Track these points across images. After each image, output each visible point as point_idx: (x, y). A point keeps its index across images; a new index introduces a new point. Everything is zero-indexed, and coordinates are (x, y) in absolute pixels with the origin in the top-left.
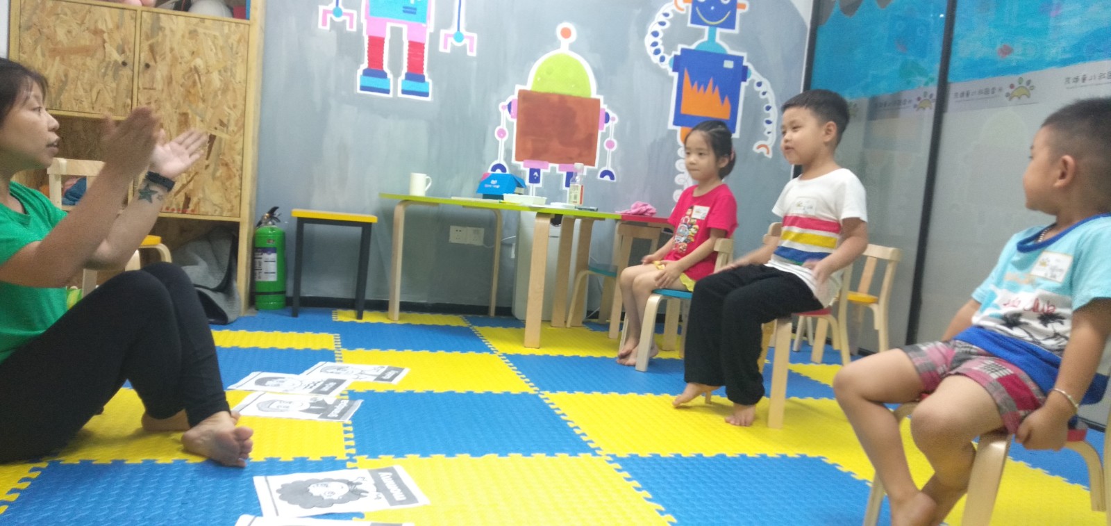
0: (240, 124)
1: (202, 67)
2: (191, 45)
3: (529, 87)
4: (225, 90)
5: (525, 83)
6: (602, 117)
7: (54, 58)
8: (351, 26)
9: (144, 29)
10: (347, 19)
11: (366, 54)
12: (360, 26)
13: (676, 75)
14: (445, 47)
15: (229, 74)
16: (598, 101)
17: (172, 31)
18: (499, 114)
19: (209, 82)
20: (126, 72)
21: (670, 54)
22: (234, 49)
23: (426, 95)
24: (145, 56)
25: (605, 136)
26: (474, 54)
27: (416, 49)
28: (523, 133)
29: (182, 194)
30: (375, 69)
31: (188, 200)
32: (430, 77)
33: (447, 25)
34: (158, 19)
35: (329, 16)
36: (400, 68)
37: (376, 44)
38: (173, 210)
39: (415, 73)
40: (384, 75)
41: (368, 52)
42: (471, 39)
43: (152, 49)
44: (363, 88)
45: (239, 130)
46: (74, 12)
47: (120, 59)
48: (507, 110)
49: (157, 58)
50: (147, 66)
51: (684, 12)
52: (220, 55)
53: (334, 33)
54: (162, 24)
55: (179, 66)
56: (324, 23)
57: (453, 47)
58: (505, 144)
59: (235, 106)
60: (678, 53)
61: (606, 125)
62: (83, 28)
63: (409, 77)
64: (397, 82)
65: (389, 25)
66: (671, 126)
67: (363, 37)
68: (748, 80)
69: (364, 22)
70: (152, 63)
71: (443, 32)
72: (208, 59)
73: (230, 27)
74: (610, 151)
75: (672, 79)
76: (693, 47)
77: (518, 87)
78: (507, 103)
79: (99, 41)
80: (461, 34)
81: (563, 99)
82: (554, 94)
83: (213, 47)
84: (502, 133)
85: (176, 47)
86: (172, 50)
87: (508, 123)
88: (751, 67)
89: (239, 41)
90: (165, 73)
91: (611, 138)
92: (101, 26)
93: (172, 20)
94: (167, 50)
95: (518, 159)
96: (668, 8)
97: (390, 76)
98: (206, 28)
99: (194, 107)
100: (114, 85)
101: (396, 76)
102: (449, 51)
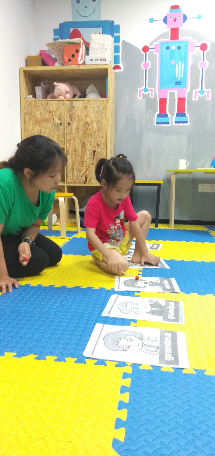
0: (105, 144)
1: (90, 121)
2: (85, 113)
4: (98, 130)
7: (36, 124)
8: (152, 95)
9: (67, 108)
10: (150, 92)
11: (159, 107)
12: (155, 94)
14: (195, 98)
15: (100, 123)
17: (78, 107)
19: (93, 128)
20: (62, 127)
22: (102, 112)
23: (186, 122)
24: (68, 120)
26: (210, 99)
27: (181, 101)
29: (84, 176)
30: (163, 113)
31: (86, 178)
32: (188, 114)
33: (196, 87)
34: (72, 103)
35: (142, 92)
36: (174, 111)
37: (163, 102)
38: (81, 183)
39: (181, 112)
40: (167, 116)
41: (159, 106)
42: (208, 92)
43: (70, 116)
44: (157, 123)
45: (104, 147)
46: (42, 105)
47: (59, 122)
49: (73, 120)
50: (69, 124)
52: (96, 115)
53: (144, 100)
54: (74, 105)
55: (81, 122)
56: (140, 96)
57: (199, 97)
59: (103, 137)
62: (46, 111)
63: (178, 115)
64: (172, 117)
65: (169, 92)
67: (157, 100)
69: (157, 92)
70: (71, 122)
71: (194, 91)
72: (92, 117)
73: (100, 102)
79: (51, 116)
80: (203, 90)
83: (93, 112)
85: (79, 114)
86: (78, 116)
89: (103, 108)
90: (76, 126)
92: (52, 109)
93: (77, 103)
94: (76, 116)
97: (169, 116)
98: (90, 104)
99: (87, 139)
100: (57, 133)
101: (172, 115)
102: (197, 100)
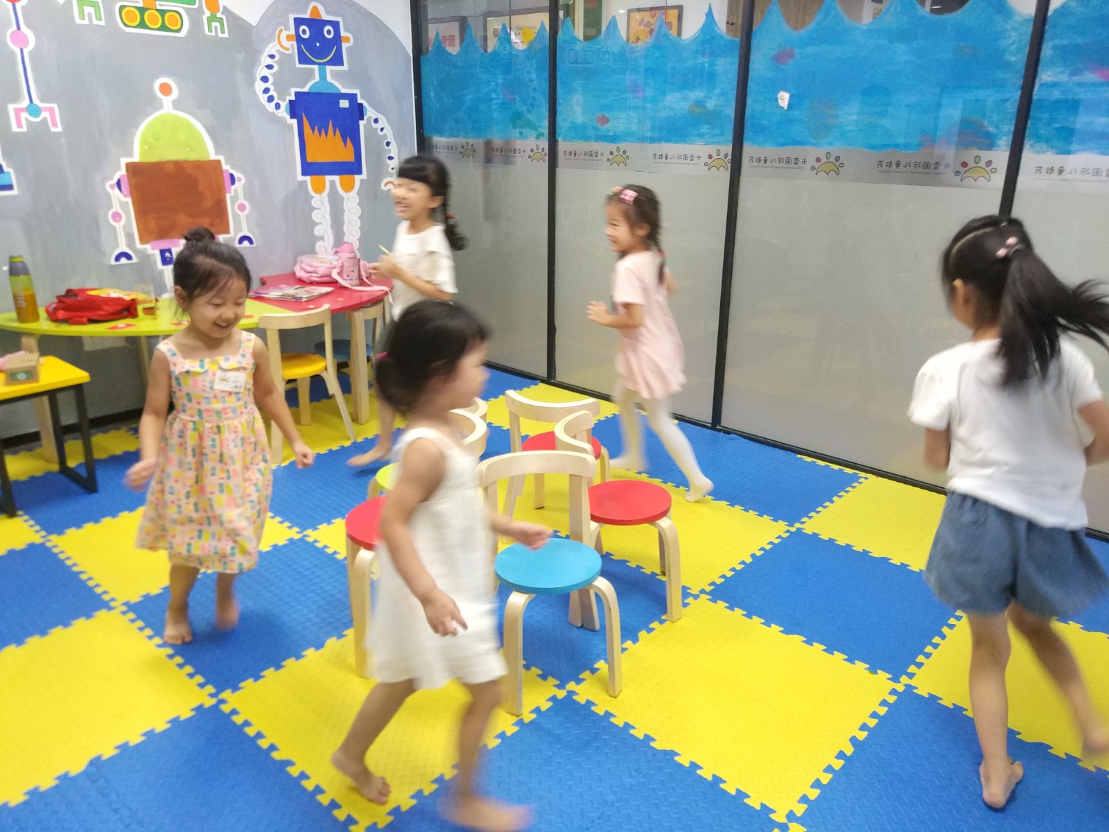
3: (136, 158)
5: (130, 154)
6: (227, 180)
13: (294, 122)
14: (19, 125)
16: (218, 162)
18: (108, 196)
21: (284, 100)
23: (10, 187)
25: (234, 199)
26: (59, 129)
28: (142, 211)
32: (8, 166)
33: (16, 98)
42: (51, 111)
48: (117, 190)
51: (290, 52)
57: (29, 123)
58: (124, 227)
60: (293, 98)
61: (233, 188)
66: (300, 178)
68: (365, 118)
71: (11, 108)
74: (243, 215)
75: (291, 126)
76: (306, 89)
77: (124, 161)
78: (115, 181)
80: (37, 106)
81: (178, 165)
82: (168, 162)
84: (117, 216)
87: (121, 203)
88: (365, 104)
91: (242, 200)
95: (143, 241)
96: (272, 48)
102: (25, 129)
